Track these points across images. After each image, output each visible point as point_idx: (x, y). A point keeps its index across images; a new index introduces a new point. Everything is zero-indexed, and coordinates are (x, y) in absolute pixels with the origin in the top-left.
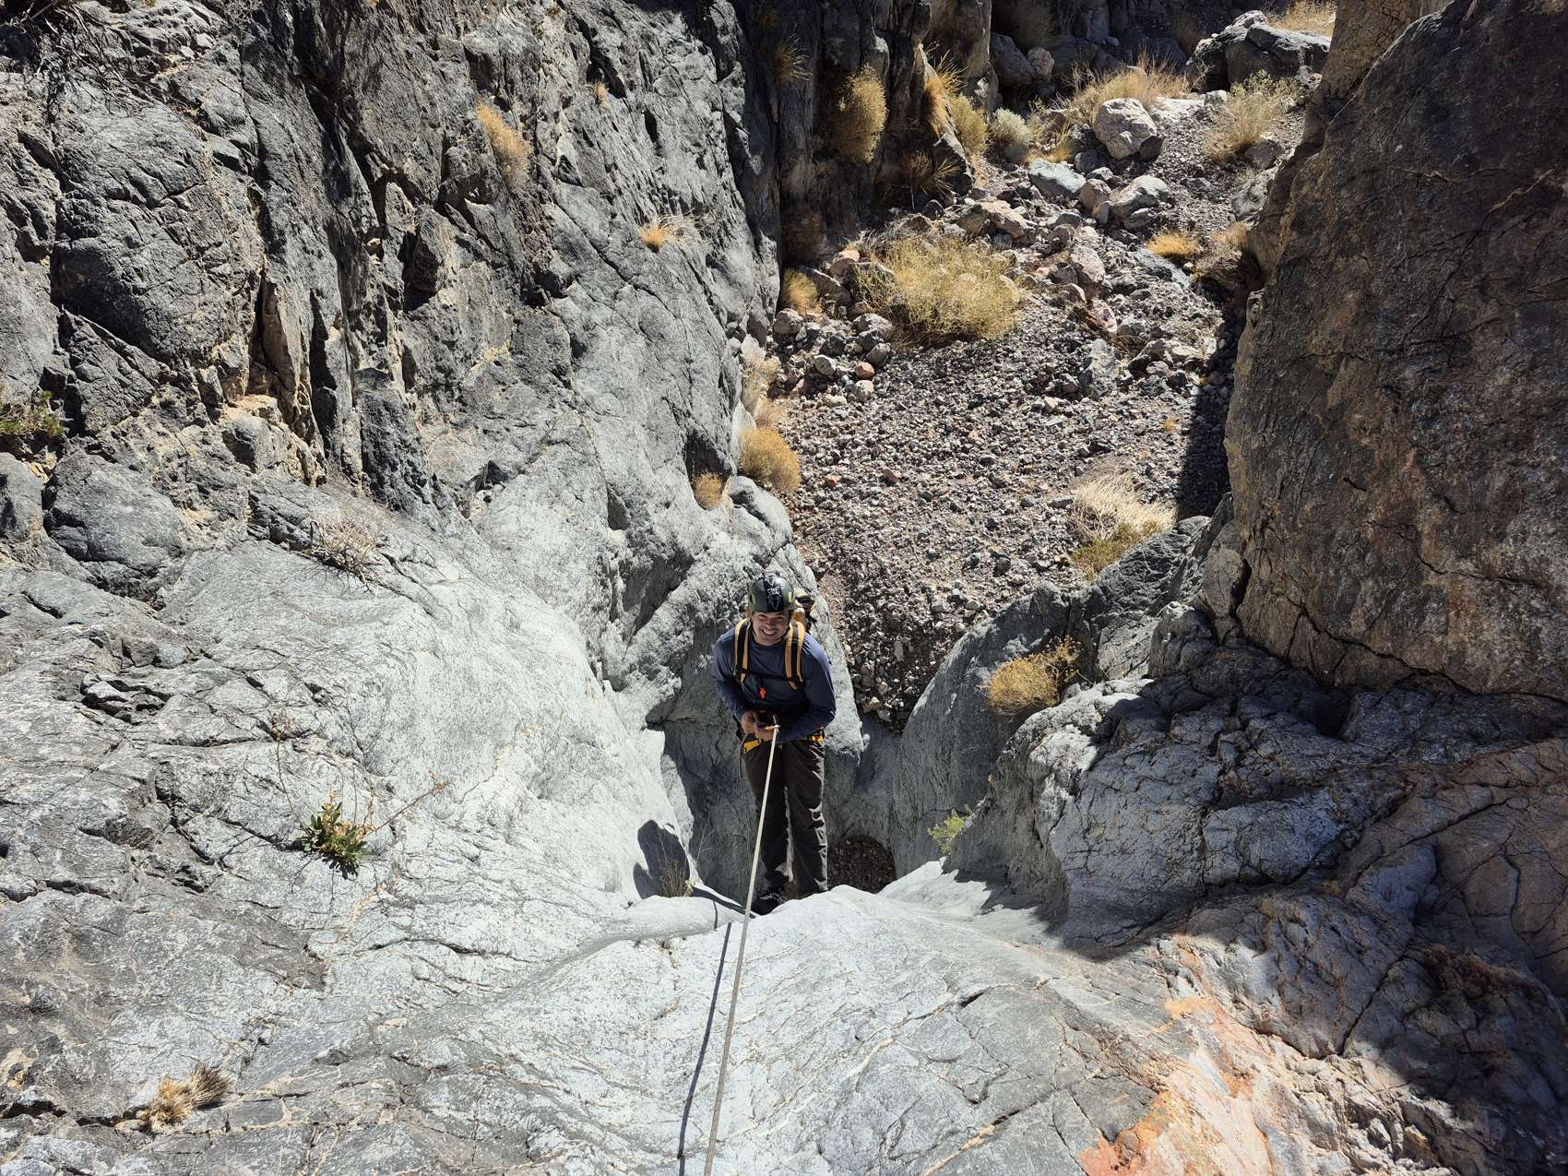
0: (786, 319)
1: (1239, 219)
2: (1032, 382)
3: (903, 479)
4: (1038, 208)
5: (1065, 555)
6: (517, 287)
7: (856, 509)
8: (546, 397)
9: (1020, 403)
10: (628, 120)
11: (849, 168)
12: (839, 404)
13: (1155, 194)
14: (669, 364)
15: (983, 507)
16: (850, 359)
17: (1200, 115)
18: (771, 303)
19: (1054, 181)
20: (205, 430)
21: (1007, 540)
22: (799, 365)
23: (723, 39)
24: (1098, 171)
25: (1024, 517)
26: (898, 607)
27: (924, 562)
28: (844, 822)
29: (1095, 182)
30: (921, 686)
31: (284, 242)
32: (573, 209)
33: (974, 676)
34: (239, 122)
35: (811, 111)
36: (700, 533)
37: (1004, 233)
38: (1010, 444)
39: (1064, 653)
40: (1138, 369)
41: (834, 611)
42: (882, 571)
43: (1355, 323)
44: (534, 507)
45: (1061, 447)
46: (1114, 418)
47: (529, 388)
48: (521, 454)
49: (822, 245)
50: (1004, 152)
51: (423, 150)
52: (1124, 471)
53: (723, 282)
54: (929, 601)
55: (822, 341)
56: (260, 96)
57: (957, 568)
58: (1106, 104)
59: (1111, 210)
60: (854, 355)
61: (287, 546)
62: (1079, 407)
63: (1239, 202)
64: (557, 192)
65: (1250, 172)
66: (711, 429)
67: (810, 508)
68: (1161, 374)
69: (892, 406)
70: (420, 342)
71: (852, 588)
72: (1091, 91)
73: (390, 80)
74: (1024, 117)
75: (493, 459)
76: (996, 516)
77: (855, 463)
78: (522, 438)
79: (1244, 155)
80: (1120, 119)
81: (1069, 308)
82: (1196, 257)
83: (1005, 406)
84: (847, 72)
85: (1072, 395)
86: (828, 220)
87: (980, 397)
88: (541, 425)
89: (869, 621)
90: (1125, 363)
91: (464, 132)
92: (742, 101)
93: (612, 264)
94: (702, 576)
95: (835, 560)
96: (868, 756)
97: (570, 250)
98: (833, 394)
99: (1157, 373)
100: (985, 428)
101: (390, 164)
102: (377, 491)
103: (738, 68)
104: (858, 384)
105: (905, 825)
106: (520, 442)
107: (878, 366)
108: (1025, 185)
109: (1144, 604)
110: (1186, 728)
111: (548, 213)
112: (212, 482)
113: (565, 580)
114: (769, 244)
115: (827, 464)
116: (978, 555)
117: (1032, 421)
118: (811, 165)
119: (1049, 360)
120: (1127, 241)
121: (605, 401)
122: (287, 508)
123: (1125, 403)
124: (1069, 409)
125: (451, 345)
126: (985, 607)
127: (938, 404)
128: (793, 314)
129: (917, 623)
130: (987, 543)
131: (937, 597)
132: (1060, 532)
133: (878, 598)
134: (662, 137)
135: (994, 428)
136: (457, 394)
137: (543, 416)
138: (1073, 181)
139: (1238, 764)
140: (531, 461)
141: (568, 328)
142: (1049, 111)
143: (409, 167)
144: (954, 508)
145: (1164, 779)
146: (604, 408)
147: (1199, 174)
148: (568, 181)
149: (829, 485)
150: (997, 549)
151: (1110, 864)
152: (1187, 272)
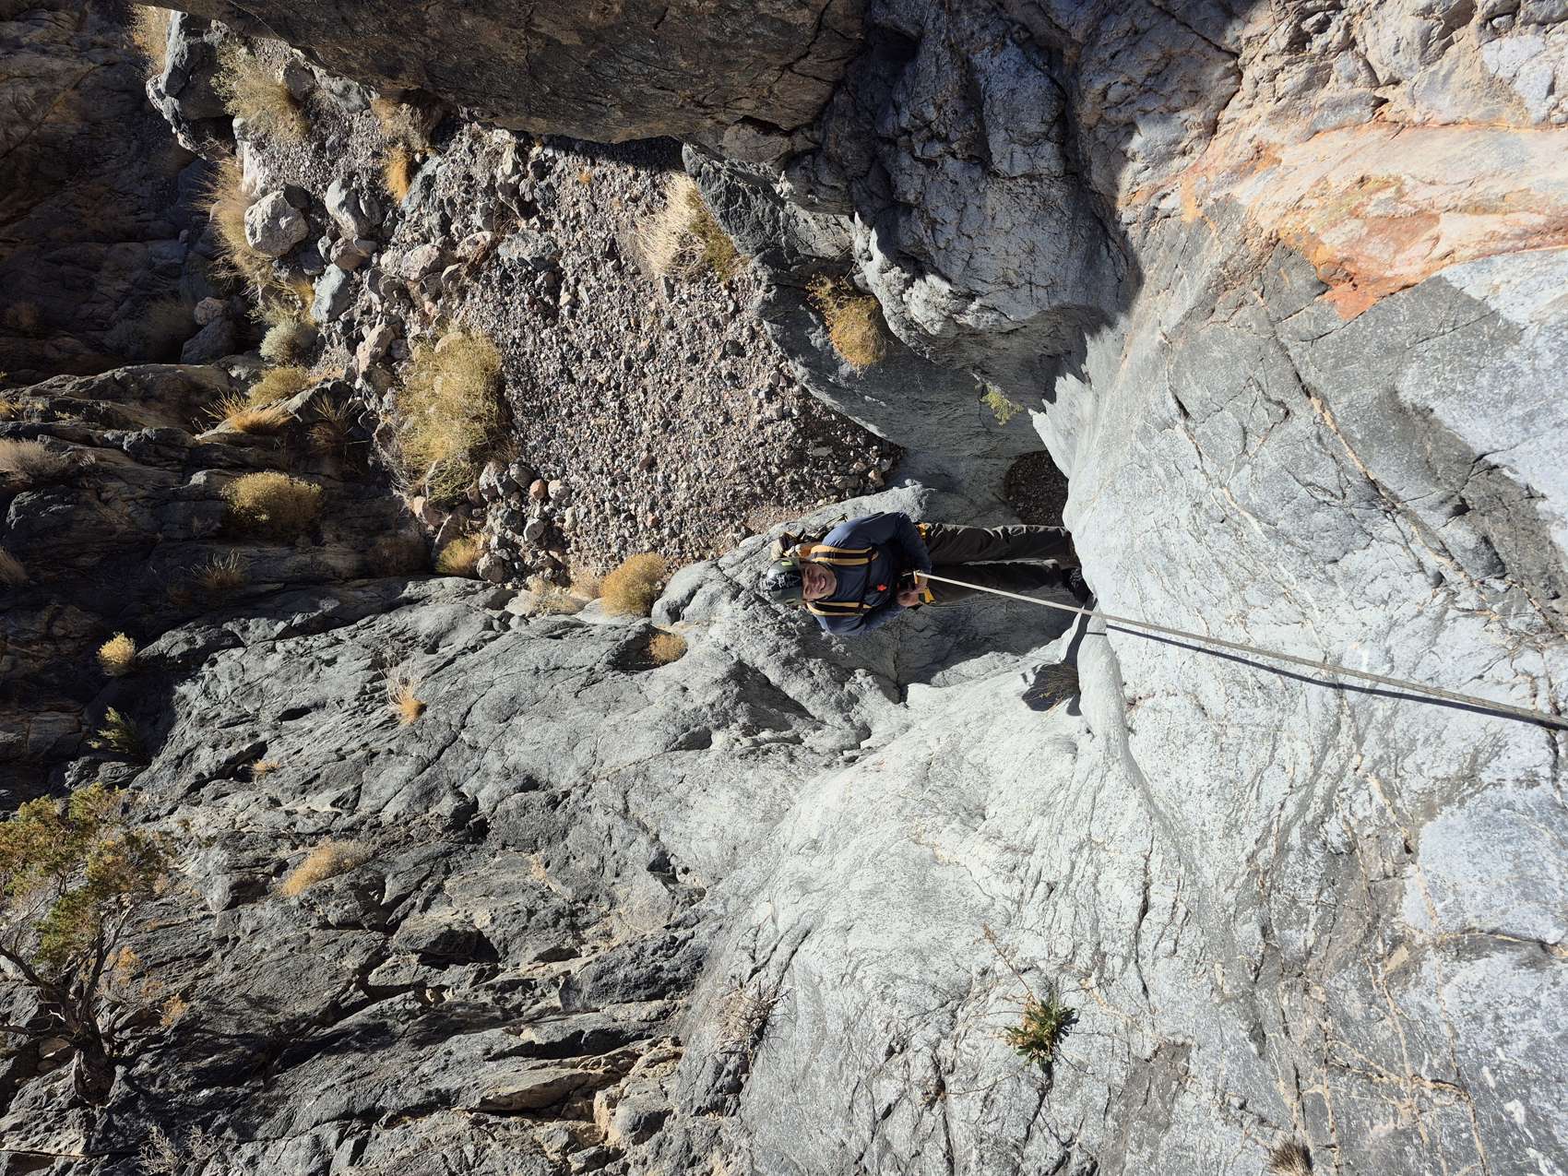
0: (488, 571)
1: (368, 106)
2: (545, 319)
3: (649, 449)
4: (363, 313)
5: (721, 285)
6: (469, 847)
7: (680, 496)
8: (580, 815)
9: (567, 330)
10: (289, 738)
11: (328, 508)
12: (574, 515)
13: (344, 192)
14: (541, 691)
15: (675, 368)
16: (527, 504)
17: (260, 146)
18: (472, 586)
19: (334, 297)
20: (632, 1163)
21: (708, 343)
22: (535, 555)
23: (200, 642)
24: (322, 251)
25: (684, 326)
26: (778, 453)
27: (733, 428)
28: (992, 503)
29: (333, 255)
30: (857, 429)
31: (438, 1090)
32: (386, 793)
33: (847, 380)
34: (317, 1141)
35: (272, 550)
36: (712, 655)
37: (390, 347)
38: (610, 340)
39: (824, 290)
40: (528, 210)
41: (784, 517)
42: (743, 469)
44: (692, 824)
45: (611, 289)
46: (579, 235)
47: (571, 833)
48: (639, 839)
49: (410, 534)
50: (306, 348)
51: (334, 949)
52: (634, 224)
53: (452, 636)
54: (771, 422)
55: (509, 534)
56: (289, 1121)
57: (737, 393)
58: (251, 243)
59: (361, 238)
60: (523, 500)
61: (744, 1076)
62: (569, 271)
63: (351, 105)
64: (369, 810)
65: (318, 95)
66: (605, 646)
67: (681, 542)
68: (532, 187)
69: (574, 461)
70: (529, 945)
71: (760, 498)
72: (238, 259)
73: (262, 986)
74: (267, 328)
75: (645, 867)
76: (684, 355)
77: (634, 497)
78: (623, 839)
79: (300, 100)
80: (266, 229)
81: (467, 281)
82: (409, 150)
83: (571, 345)
84: (229, 512)
85: (557, 277)
86: (383, 528)
87: (562, 372)
88: (608, 819)
89: (793, 482)
90: (522, 224)
91: (312, 908)
92: (263, 621)
93: (441, 752)
94: (754, 652)
95: (733, 517)
96: (926, 480)
97: (428, 795)
98: (563, 521)
99: (532, 191)
100: (594, 366)
101: (350, 983)
102: (682, 985)
103: (229, 626)
104: (552, 496)
105: (994, 444)
106: (627, 840)
107: (534, 475)
108: (339, 327)
109: (772, 211)
110: (909, 188)
111: (391, 819)
112: (684, 1153)
113: (765, 791)
114: (411, 589)
115: (635, 526)
116: (724, 373)
117: (585, 319)
118: (327, 548)
119: (522, 302)
120: (395, 222)
121: (582, 756)
122: (706, 1078)
123: (564, 223)
124: (572, 281)
125: (531, 913)
126: (777, 366)
127: (570, 415)
128: (483, 563)
129: (794, 434)
130: (712, 364)
131: (768, 414)
132: (698, 290)
133: (770, 473)
134: (306, 703)
135: (593, 357)
136: (580, 905)
137: (599, 818)
138: (333, 278)
139: (946, 140)
140: (645, 829)
141: (509, 796)
142: (261, 302)
143: (351, 963)
144: (677, 398)
145: (960, 211)
146: (589, 756)
147: (321, 147)
148: (357, 799)
149: (657, 524)
150: (718, 353)
151: (1044, 265)
152: (425, 159)
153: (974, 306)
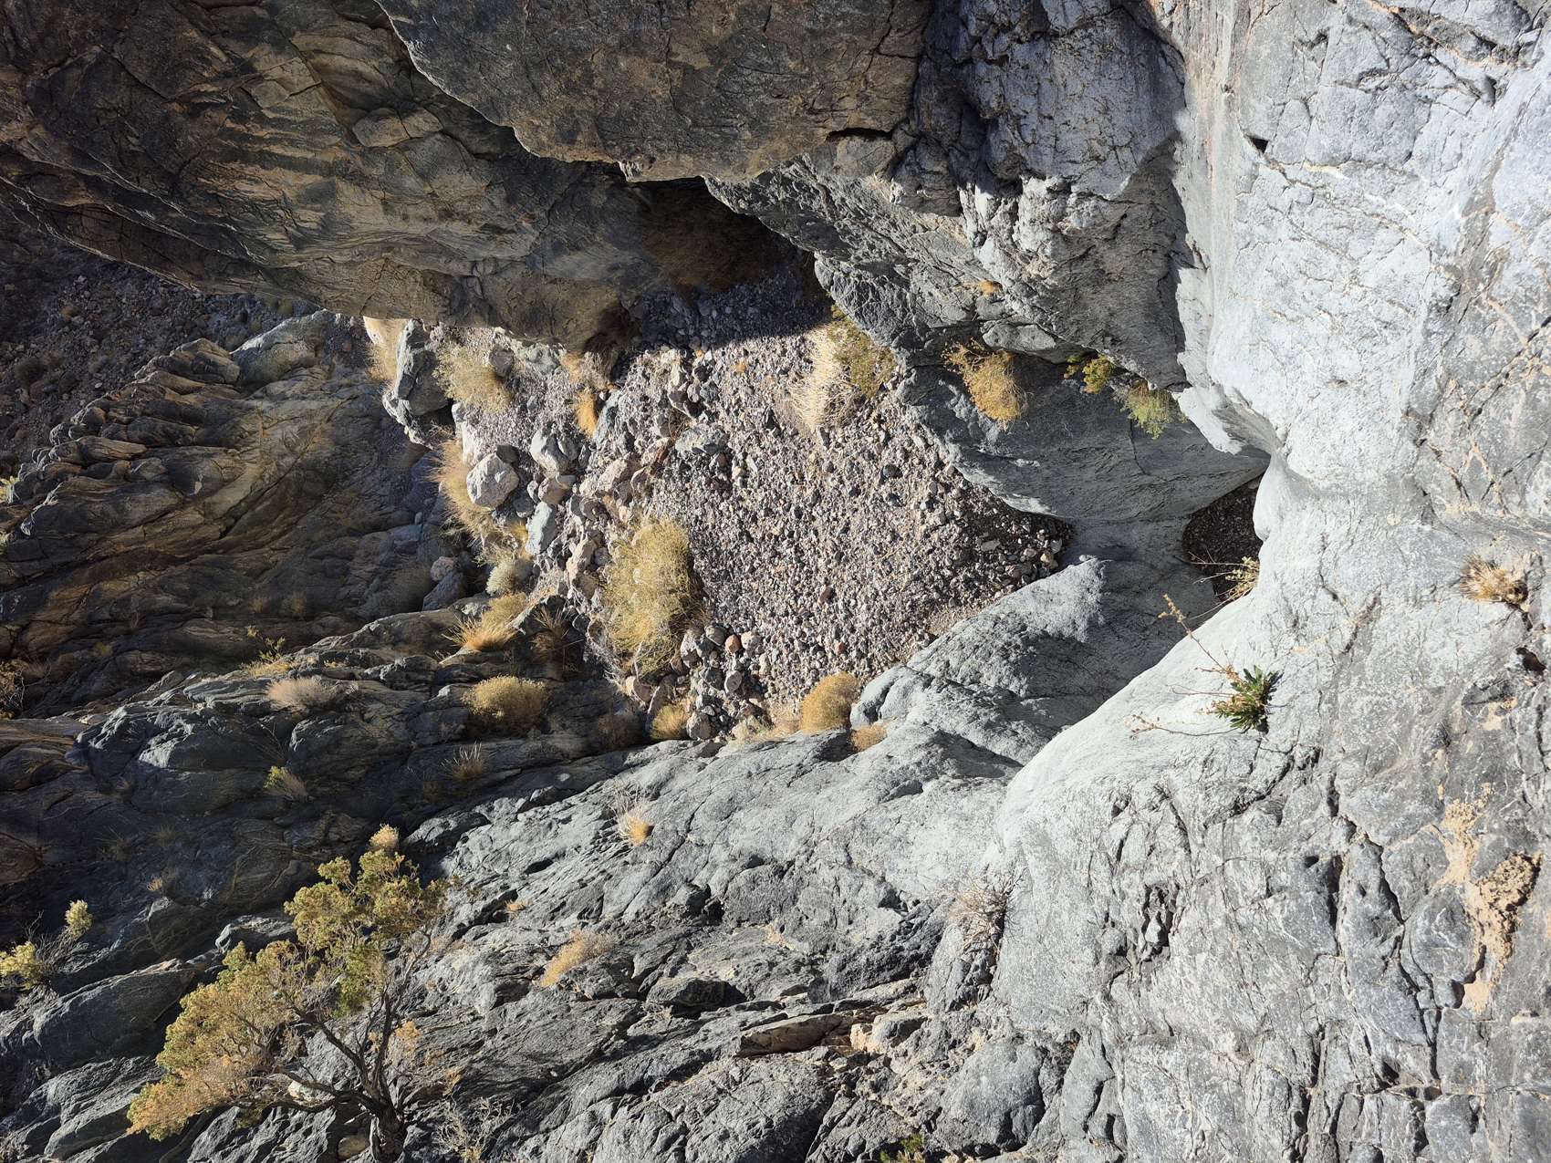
0: (696, 728)
1: (558, 364)
2: (721, 494)
3: (827, 582)
4: (569, 537)
5: (871, 420)
6: (706, 929)
7: (862, 618)
8: (806, 878)
9: (741, 499)
10: (536, 883)
11: (553, 704)
12: (767, 660)
13: (545, 439)
14: (755, 789)
15: (840, 505)
16: (724, 660)
17: (474, 422)
18: (684, 745)
19: (544, 530)
20: (893, 1057)
21: (866, 475)
22: (737, 706)
23: (453, 824)
24: (531, 494)
25: (842, 466)
26: (949, 555)
27: (901, 543)
28: (1174, 565)
29: (541, 494)
30: (1020, 516)
31: (701, 1051)
32: (625, 898)
33: (997, 445)
34: (593, 1116)
35: (506, 742)
36: (912, 731)
37: (594, 556)
38: (779, 497)
40: (696, 409)
41: (964, 616)
42: (917, 578)
43: (642, 54)
44: (915, 858)
45: (774, 453)
46: (741, 417)
47: (800, 897)
48: (866, 883)
49: (625, 714)
50: (524, 579)
51: (592, 1013)
52: (787, 392)
53: (670, 784)
54: (936, 528)
55: (712, 690)
56: (566, 1111)
57: (900, 511)
58: (473, 500)
59: (563, 474)
60: (721, 659)
61: (992, 968)
62: (737, 449)
63: (544, 368)
64: (612, 915)
65: (518, 365)
66: (809, 747)
67: (870, 662)
68: (698, 389)
69: (761, 611)
70: (774, 986)
71: (939, 604)
72: (463, 517)
73: (532, 1045)
74: (491, 569)
75: (875, 906)
76: (846, 491)
77: (819, 630)
78: (850, 886)
79: (506, 376)
80: (485, 485)
81: (653, 479)
82: (595, 392)
83: (746, 511)
84: (470, 716)
85: (727, 456)
86: (601, 713)
87: (741, 534)
88: (834, 872)
89: (967, 581)
90: (693, 423)
91: (569, 988)
92: (505, 800)
93: (671, 855)
94: (954, 723)
95: (915, 626)
96: (1101, 554)
97: (664, 891)
98: (759, 668)
99: (698, 392)
100: (768, 523)
101: (610, 1035)
102: (924, 960)
103: (478, 809)
104: (745, 647)
105: (1160, 497)
106: (855, 887)
107: (727, 633)
108: (550, 553)
109: (900, 296)
110: (989, 96)
111: (633, 917)
112: (943, 1039)
113: (982, 811)
114: (632, 757)
115: (825, 656)
116: (885, 496)
117: (756, 484)
118: (555, 735)
119: (700, 484)
120: (588, 453)
121: (801, 829)
122: (957, 974)
123: (728, 411)
124: (740, 456)
125: (772, 965)
126: (933, 477)
127: (753, 570)
128: (692, 722)
129: (960, 534)
130: (873, 491)
131: (931, 522)
132: (851, 431)
133: (943, 576)
134: (548, 855)
135: (766, 515)
136: (818, 956)
137: (826, 874)
138: (543, 512)
139: (1008, 28)
140: (870, 874)
141: (738, 874)
142: (485, 550)
143: (610, 1021)
144: (846, 530)
145: (1036, 95)
146: (808, 829)
147: (524, 408)
148: (601, 908)
149: (845, 649)
150: (876, 481)
151: (1120, 119)
152: (608, 395)
153: (1072, 199)
